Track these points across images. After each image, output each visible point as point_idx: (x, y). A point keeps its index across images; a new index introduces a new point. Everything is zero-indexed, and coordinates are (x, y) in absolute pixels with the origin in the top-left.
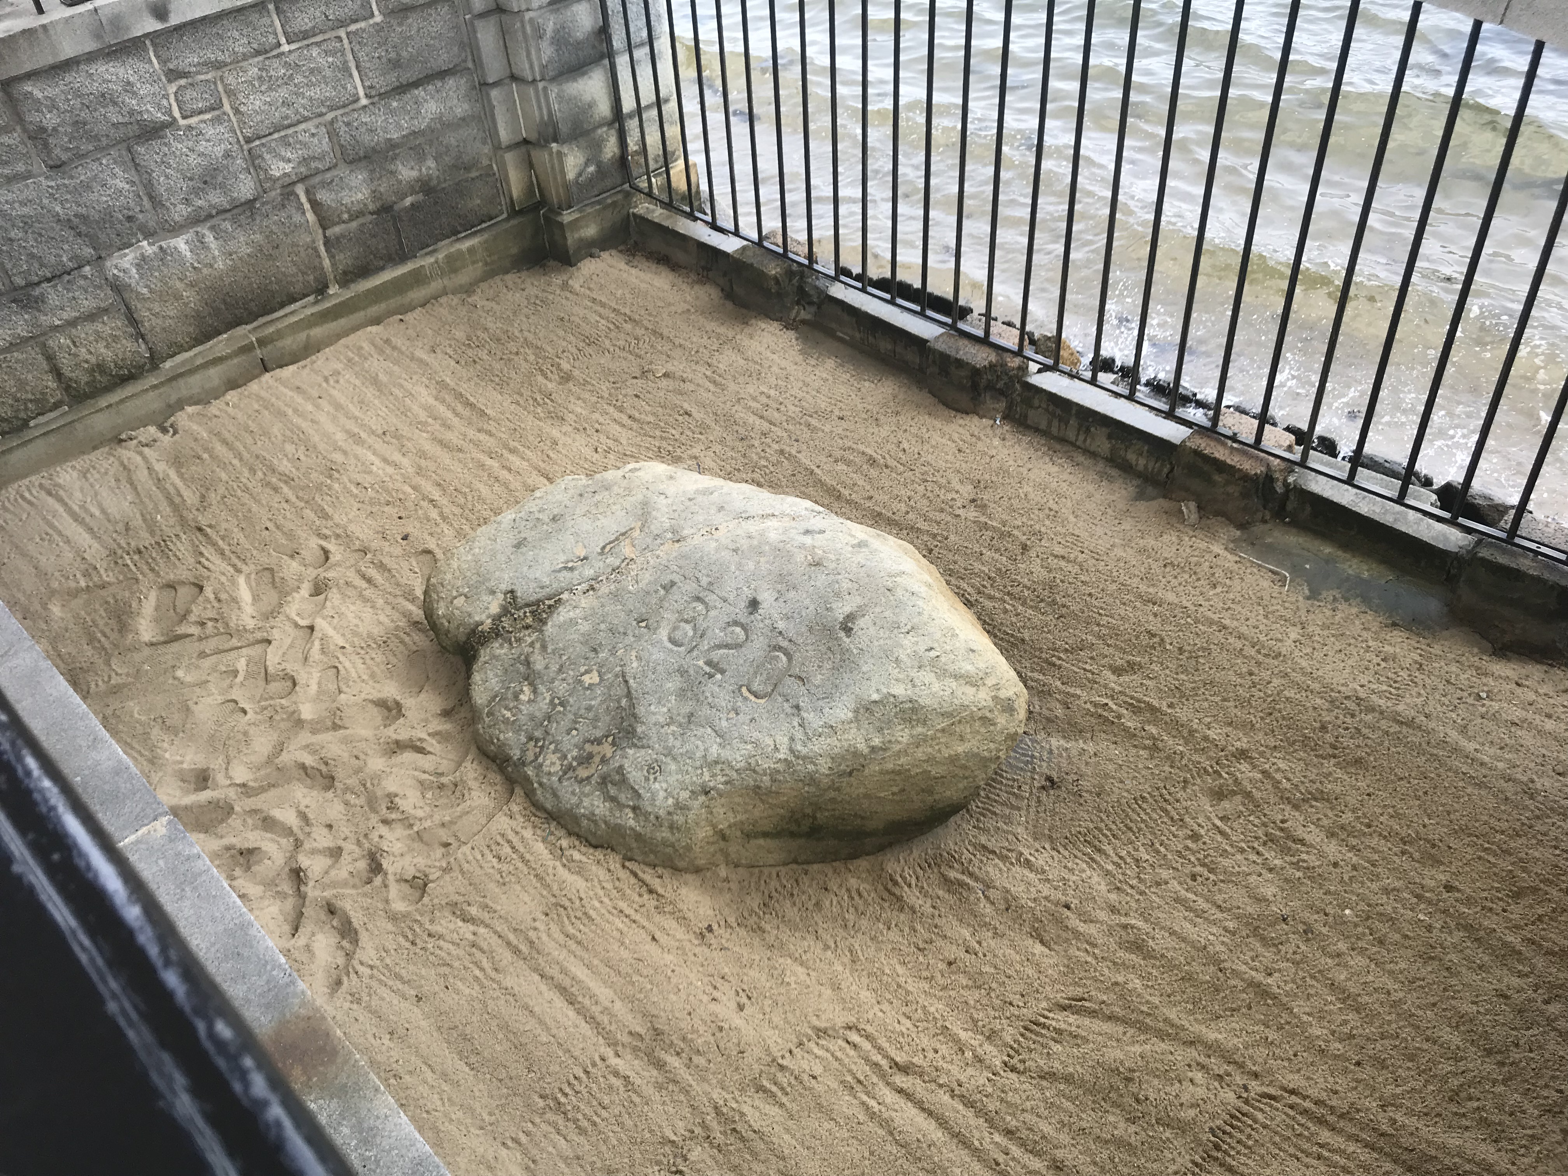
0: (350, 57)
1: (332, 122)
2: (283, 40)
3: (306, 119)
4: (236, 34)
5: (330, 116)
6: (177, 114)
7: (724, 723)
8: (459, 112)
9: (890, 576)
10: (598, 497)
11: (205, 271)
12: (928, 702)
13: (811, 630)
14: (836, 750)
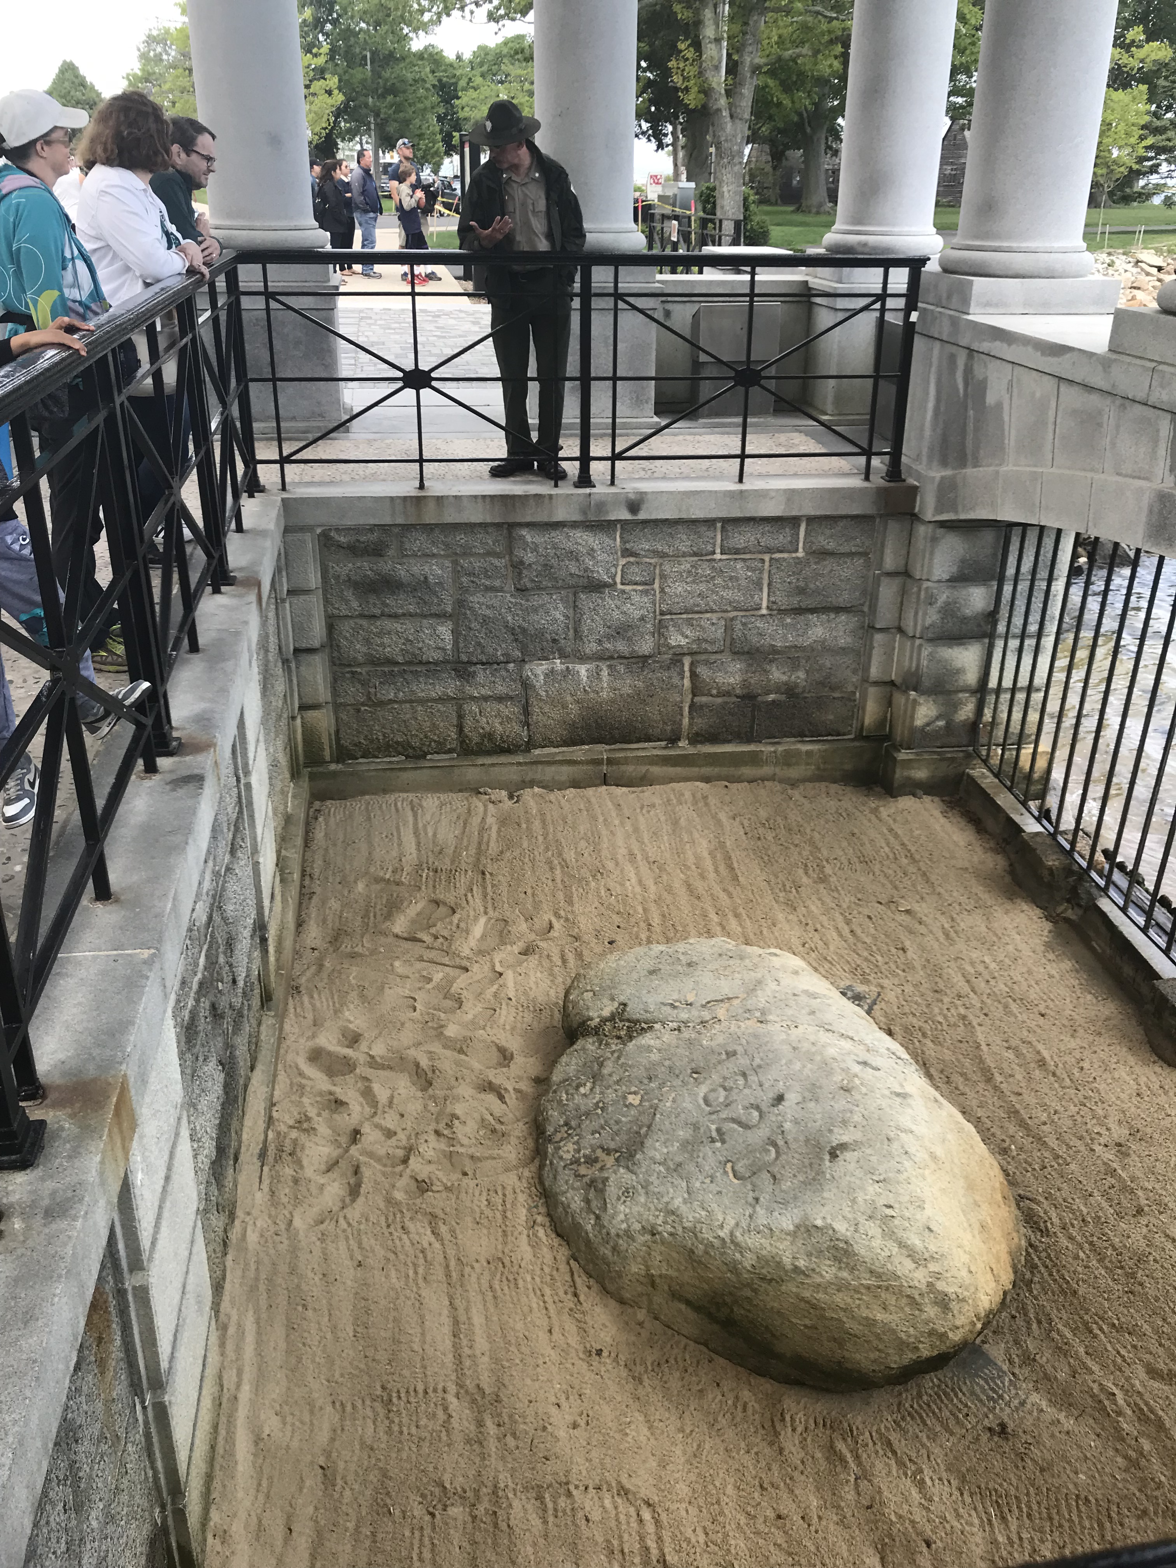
0: (766, 576)
1: (732, 619)
2: (718, 550)
3: (712, 611)
4: (684, 537)
5: (732, 614)
6: (618, 579)
7: (698, 1184)
8: (842, 642)
9: (898, 1128)
10: (731, 962)
11: (592, 695)
12: (863, 1252)
13: (807, 1141)
14: (764, 1252)
